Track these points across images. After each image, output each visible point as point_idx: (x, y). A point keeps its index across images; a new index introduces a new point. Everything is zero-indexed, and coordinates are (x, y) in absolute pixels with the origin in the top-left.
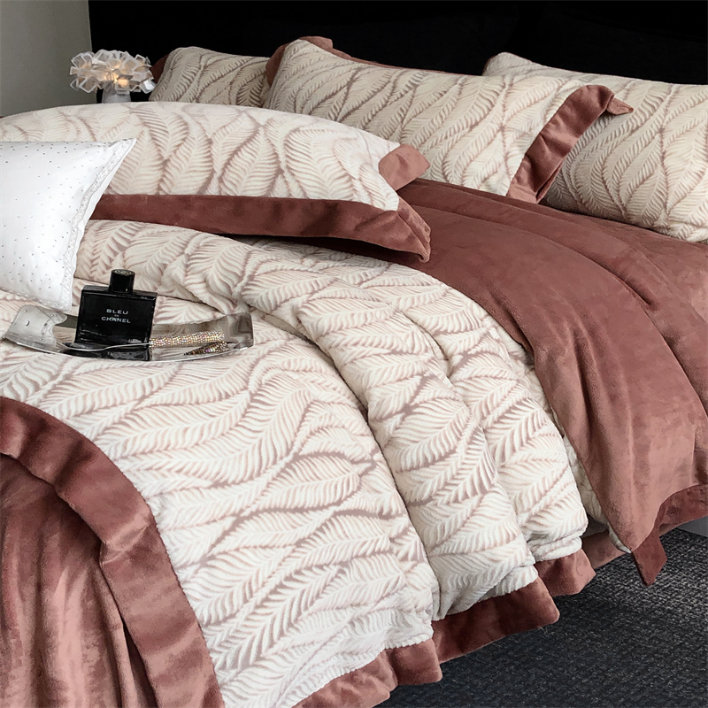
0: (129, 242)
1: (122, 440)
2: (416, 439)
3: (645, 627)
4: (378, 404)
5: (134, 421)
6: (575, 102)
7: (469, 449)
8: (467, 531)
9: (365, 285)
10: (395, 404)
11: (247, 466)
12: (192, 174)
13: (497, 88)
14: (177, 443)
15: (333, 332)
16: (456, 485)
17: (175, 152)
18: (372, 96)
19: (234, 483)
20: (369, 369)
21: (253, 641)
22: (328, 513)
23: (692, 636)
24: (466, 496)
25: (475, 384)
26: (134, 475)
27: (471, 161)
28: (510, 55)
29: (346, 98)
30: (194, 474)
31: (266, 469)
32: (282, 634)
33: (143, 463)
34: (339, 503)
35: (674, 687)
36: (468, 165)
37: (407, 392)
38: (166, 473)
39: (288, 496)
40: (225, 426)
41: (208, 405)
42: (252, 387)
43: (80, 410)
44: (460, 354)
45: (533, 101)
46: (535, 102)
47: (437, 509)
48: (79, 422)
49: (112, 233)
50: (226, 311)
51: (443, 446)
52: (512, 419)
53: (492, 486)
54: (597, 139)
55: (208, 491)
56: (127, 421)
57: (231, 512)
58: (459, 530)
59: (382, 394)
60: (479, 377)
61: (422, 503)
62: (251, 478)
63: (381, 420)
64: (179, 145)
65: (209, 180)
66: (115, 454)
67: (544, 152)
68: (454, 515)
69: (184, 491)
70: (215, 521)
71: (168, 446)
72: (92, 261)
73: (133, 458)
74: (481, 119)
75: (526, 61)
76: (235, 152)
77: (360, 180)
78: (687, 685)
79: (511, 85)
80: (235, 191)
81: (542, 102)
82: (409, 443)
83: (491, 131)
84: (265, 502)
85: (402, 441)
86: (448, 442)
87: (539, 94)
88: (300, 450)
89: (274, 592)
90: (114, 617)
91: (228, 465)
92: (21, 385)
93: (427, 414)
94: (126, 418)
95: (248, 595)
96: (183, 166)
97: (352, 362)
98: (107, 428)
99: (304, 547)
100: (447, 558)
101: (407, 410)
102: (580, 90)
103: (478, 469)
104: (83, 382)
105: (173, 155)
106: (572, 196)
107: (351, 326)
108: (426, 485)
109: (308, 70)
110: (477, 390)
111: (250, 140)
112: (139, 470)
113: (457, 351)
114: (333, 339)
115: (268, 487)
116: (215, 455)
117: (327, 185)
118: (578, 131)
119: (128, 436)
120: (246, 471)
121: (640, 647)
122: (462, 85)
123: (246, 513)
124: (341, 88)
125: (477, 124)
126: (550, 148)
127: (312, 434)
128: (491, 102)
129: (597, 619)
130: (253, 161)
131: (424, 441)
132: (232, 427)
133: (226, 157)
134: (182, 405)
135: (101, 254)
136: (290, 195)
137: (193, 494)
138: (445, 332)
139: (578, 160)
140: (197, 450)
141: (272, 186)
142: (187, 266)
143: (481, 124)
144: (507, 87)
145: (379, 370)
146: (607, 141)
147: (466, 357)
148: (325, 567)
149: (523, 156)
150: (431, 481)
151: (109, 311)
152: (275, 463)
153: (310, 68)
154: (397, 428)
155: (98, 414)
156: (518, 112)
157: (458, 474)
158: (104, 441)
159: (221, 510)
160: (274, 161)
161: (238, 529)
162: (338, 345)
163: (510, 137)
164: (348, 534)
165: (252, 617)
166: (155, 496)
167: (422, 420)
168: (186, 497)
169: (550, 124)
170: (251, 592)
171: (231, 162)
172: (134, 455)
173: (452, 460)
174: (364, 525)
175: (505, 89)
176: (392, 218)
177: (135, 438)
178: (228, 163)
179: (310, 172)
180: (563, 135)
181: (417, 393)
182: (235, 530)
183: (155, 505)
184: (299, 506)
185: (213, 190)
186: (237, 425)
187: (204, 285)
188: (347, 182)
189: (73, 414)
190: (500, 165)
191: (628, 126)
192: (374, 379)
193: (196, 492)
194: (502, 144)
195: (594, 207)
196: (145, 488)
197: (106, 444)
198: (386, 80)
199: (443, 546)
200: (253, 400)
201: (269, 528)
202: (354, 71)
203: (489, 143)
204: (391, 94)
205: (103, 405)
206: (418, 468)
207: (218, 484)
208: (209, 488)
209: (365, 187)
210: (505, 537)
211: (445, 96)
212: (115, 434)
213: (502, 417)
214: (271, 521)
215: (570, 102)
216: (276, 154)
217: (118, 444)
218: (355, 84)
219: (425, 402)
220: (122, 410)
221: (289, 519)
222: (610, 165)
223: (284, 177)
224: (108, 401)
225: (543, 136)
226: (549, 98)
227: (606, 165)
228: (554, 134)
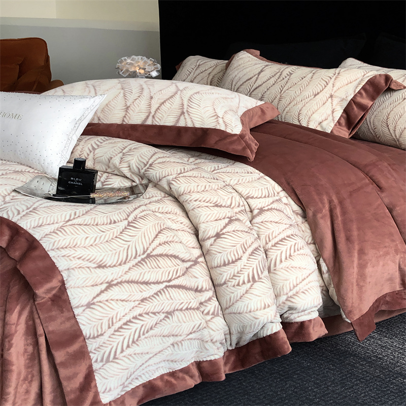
0: (98, 146)
1: (53, 241)
2: (221, 251)
3: (362, 365)
4: (203, 232)
5: (61, 232)
6: (372, 83)
7: (250, 258)
8: (242, 301)
9: (215, 172)
10: (212, 233)
11: (119, 258)
12: (140, 114)
14: (81, 244)
15: (185, 194)
16: (239, 277)
17: (133, 102)
18: (269, 79)
19: (110, 266)
20: (201, 213)
21: (112, 349)
22: (162, 286)
23: (386, 372)
25: (264, 225)
26: (56, 259)
27: (313, 113)
29: (256, 80)
30: (87, 260)
31: (130, 260)
32: (128, 346)
33: (61, 253)
34: (170, 281)
35: (363, 397)
36: (311, 115)
37: (219, 226)
38: (72, 259)
39: (140, 276)
40: (109, 237)
41: (102, 226)
42: (130, 219)
43: (36, 225)
44: (258, 209)
45: (349, 82)
46: (350, 83)
47: (229, 289)
48: (34, 231)
49: (93, 142)
50: (138, 182)
51: (234, 255)
52: (283, 245)
53: (259, 278)
54: (385, 103)
55: (95, 270)
56: (57, 232)
57: (106, 281)
58: (238, 300)
59: (206, 227)
60: (267, 222)
61: (221, 285)
62: (120, 265)
63: (204, 240)
64: (136, 99)
65: (148, 117)
66: (49, 248)
67: (353, 109)
68: (236, 292)
69: (80, 269)
70: (97, 285)
71: (76, 245)
73: (57, 250)
74: (321, 91)
75: (360, 62)
76: (163, 103)
77: (223, 118)
78: (372, 397)
79: (339, 74)
80: (160, 122)
81: (354, 83)
82: (217, 253)
83: (325, 97)
84: (126, 277)
85: (214, 252)
86: (238, 253)
87: (353, 78)
88: (151, 252)
89: (125, 324)
90: (40, 331)
91: (108, 257)
92: (12, 211)
93: (228, 239)
94: (57, 230)
95: (111, 324)
96: (136, 109)
97: (193, 210)
98: (47, 235)
99: (145, 302)
100: (232, 315)
101: (218, 236)
102: (375, 77)
103: (253, 269)
104: (41, 211)
105: (132, 104)
106: (371, 133)
107: (195, 191)
108: (224, 276)
109: (241, 66)
110: (266, 229)
111: (172, 97)
112: (58, 256)
113: (257, 208)
114: (185, 197)
115: (129, 270)
116: (101, 251)
117: (205, 120)
118: (373, 98)
119: (56, 239)
120: (118, 261)
121: (354, 375)
122: (314, 73)
123: (115, 282)
124: (255, 75)
125: (318, 93)
126: (357, 107)
127: (160, 244)
128: (327, 83)
129: (337, 359)
130: (171, 108)
131: (225, 252)
132: (114, 238)
133: (158, 105)
134: (88, 225)
136: (187, 125)
137: (86, 270)
138: (252, 198)
139: (375, 113)
140: (91, 248)
141: (178, 121)
142: (122, 158)
143: (320, 94)
144: (336, 74)
145: (206, 214)
146: (391, 104)
147: (262, 211)
148: (157, 314)
149: (342, 111)
150: (226, 274)
151: (72, 179)
152: (135, 258)
153: (243, 65)
154: (211, 245)
155: (43, 227)
156: (341, 88)
157: (241, 271)
158: (44, 241)
159: (101, 280)
160: (181, 108)
161: (108, 290)
162: (187, 201)
163: (336, 101)
164: (172, 297)
165: (112, 336)
166: (65, 270)
167: (225, 241)
168: (82, 271)
169: (358, 94)
170: (113, 323)
171: (160, 108)
172: (58, 249)
173: (239, 263)
174: (183, 294)
175: (335, 76)
176: (235, 138)
177: (59, 240)
178: (158, 108)
179: (198, 113)
180: (365, 100)
181: (225, 227)
182: (107, 291)
183: (65, 275)
184: (146, 281)
185: (149, 122)
186: (116, 237)
187: (128, 168)
188: (215, 119)
189: (32, 227)
190: (329, 116)
191: (402, 96)
192: (202, 219)
193: (87, 269)
194: (331, 104)
195: (382, 139)
196: (60, 266)
197: (44, 242)
198: (278, 71)
199: (230, 309)
200: (128, 225)
201: (126, 291)
202: (263, 67)
203: (324, 104)
204: (278, 78)
205: (47, 223)
206: (220, 266)
207: (101, 266)
208: (95, 268)
209: (224, 122)
210: (263, 306)
211: (304, 79)
212: (49, 238)
213: (277, 243)
214: (128, 288)
215: (369, 83)
216: (183, 104)
217: (51, 243)
218: (262, 73)
219: (228, 232)
220: (56, 226)
221: (139, 287)
222: (391, 117)
223: (184, 116)
224: (50, 221)
225: (353, 100)
226: (358, 81)
227: (389, 117)
228: (359, 99)
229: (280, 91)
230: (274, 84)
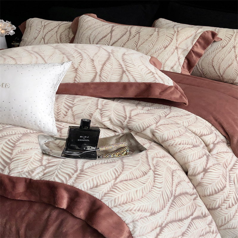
0: (73, 104)
1: (113, 198)
2: (211, 183)
4: (193, 169)
5: (116, 189)
6: (203, 37)
7: (230, 185)
8: (235, 219)
9: (167, 117)
10: (200, 169)
11: (160, 204)
12: (88, 74)
13: (173, 33)
14: (135, 198)
15: (170, 139)
16: (229, 200)
17: (79, 65)
18: (122, 37)
19: (158, 212)
20: (188, 154)
22: (189, 220)
24: (233, 205)
25: (219, 155)
26: (121, 214)
27: (166, 61)
28: (164, 19)
29: (111, 38)
30: (144, 211)
31: (166, 204)
33: (124, 208)
34: (192, 215)
36: (165, 62)
37: (203, 163)
38: (134, 212)
39: (176, 215)
40: (149, 187)
41: (141, 179)
42: (152, 168)
43: (92, 186)
44: (212, 144)
46: (188, 38)
47: (222, 211)
48: (93, 191)
49: (64, 101)
50: (120, 132)
51: (221, 185)
52: (236, 169)
54: (209, 51)
55: (149, 217)
56: (113, 189)
57: (159, 225)
58: (232, 219)
59: (195, 164)
60: (221, 153)
61: (216, 209)
62: (162, 209)
63: (195, 175)
64: (80, 62)
65: (95, 76)
66: (111, 205)
67: (193, 56)
68: (230, 213)
69: (141, 219)
70: (153, 230)
71: (132, 199)
72: (58, 113)
73: (119, 207)
74: (169, 45)
77: (157, 74)
80: (106, 80)
81: (191, 37)
82: (208, 185)
83: (173, 49)
84: (169, 219)
85: (205, 184)
86: (223, 183)
87: (189, 35)
88: (175, 193)
91: (154, 205)
92: (62, 175)
93: (213, 172)
94: (113, 188)
96: (84, 71)
97: (180, 152)
98: (106, 194)
99: (185, 236)
100: (227, 230)
101: (205, 171)
102: (204, 33)
103: (235, 193)
104: (89, 173)
105: (79, 66)
106: (200, 72)
107: (176, 136)
108: (217, 202)
110: (221, 158)
111: (108, 59)
112: (123, 212)
114: (170, 142)
115: (169, 212)
117: (143, 76)
118: (204, 48)
119: (116, 197)
120: (160, 206)
123: (163, 225)
124: (108, 34)
125: (167, 46)
126: (195, 54)
127: (177, 186)
128: (171, 38)
130: (112, 68)
131: (214, 183)
132: (152, 187)
133: (101, 67)
134: (132, 180)
135: (62, 110)
136: (129, 81)
137: (145, 220)
138: (205, 135)
140: (143, 200)
141: (121, 78)
142: (101, 114)
143: (169, 47)
144: (176, 32)
145: (191, 154)
146: (213, 51)
147: (215, 145)
149: (184, 58)
150: (219, 199)
151: (81, 137)
152: (168, 201)
153: (93, 26)
154: (202, 179)
155: (100, 187)
156: (182, 42)
157: (229, 196)
158: (105, 200)
159: (155, 225)
160: (120, 67)
161: (162, 232)
162: (172, 145)
163: (180, 51)
164: (197, 227)
166: (131, 222)
167: (212, 175)
168: (142, 221)
169: (195, 46)
171: (103, 68)
172: (120, 205)
173: (226, 190)
174: (202, 222)
175: (176, 33)
177: (119, 197)
178: (102, 69)
179: (136, 71)
180: (199, 50)
181: (207, 163)
182: (161, 233)
183: (131, 227)
184: (180, 219)
185: (97, 80)
186: (153, 186)
187: (109, 121)
188: (152, 75)
189: (89, 188)
190: (177, 62)
191: (221, 46)
192: (190, 159)
193: (146, 218)
194: (177, 54)
195: (209, 76)
196: (126, 219)
197: (106, 201)
198: (126, 30)
199: (225, 226)
200: (155, 174)
201: (172, 230)
202: (112, 27)
203: (172, 54)
204: (130, 36)
205: (102, 183)
206: (213, 195)
207: (153, 214)
208: (150, 216)
209: (160, 77)
211: (152, 36)
212: (109, 196)
213: (232, 168)
214: (172, 227)
215: (201, 37)
216: (121, 64)
217: (112, 200)
218: (113, 32)
219: (211, 167)
220: (110, 185)
221: (178, 225)
222: (216, 60)
223: (126, 74)
224: (103, 181)
225: (192, 50)
226: (193, 36)
227: (214, 60)
228: (196, 49)
229: (135, 45)
230: (128, 40)
